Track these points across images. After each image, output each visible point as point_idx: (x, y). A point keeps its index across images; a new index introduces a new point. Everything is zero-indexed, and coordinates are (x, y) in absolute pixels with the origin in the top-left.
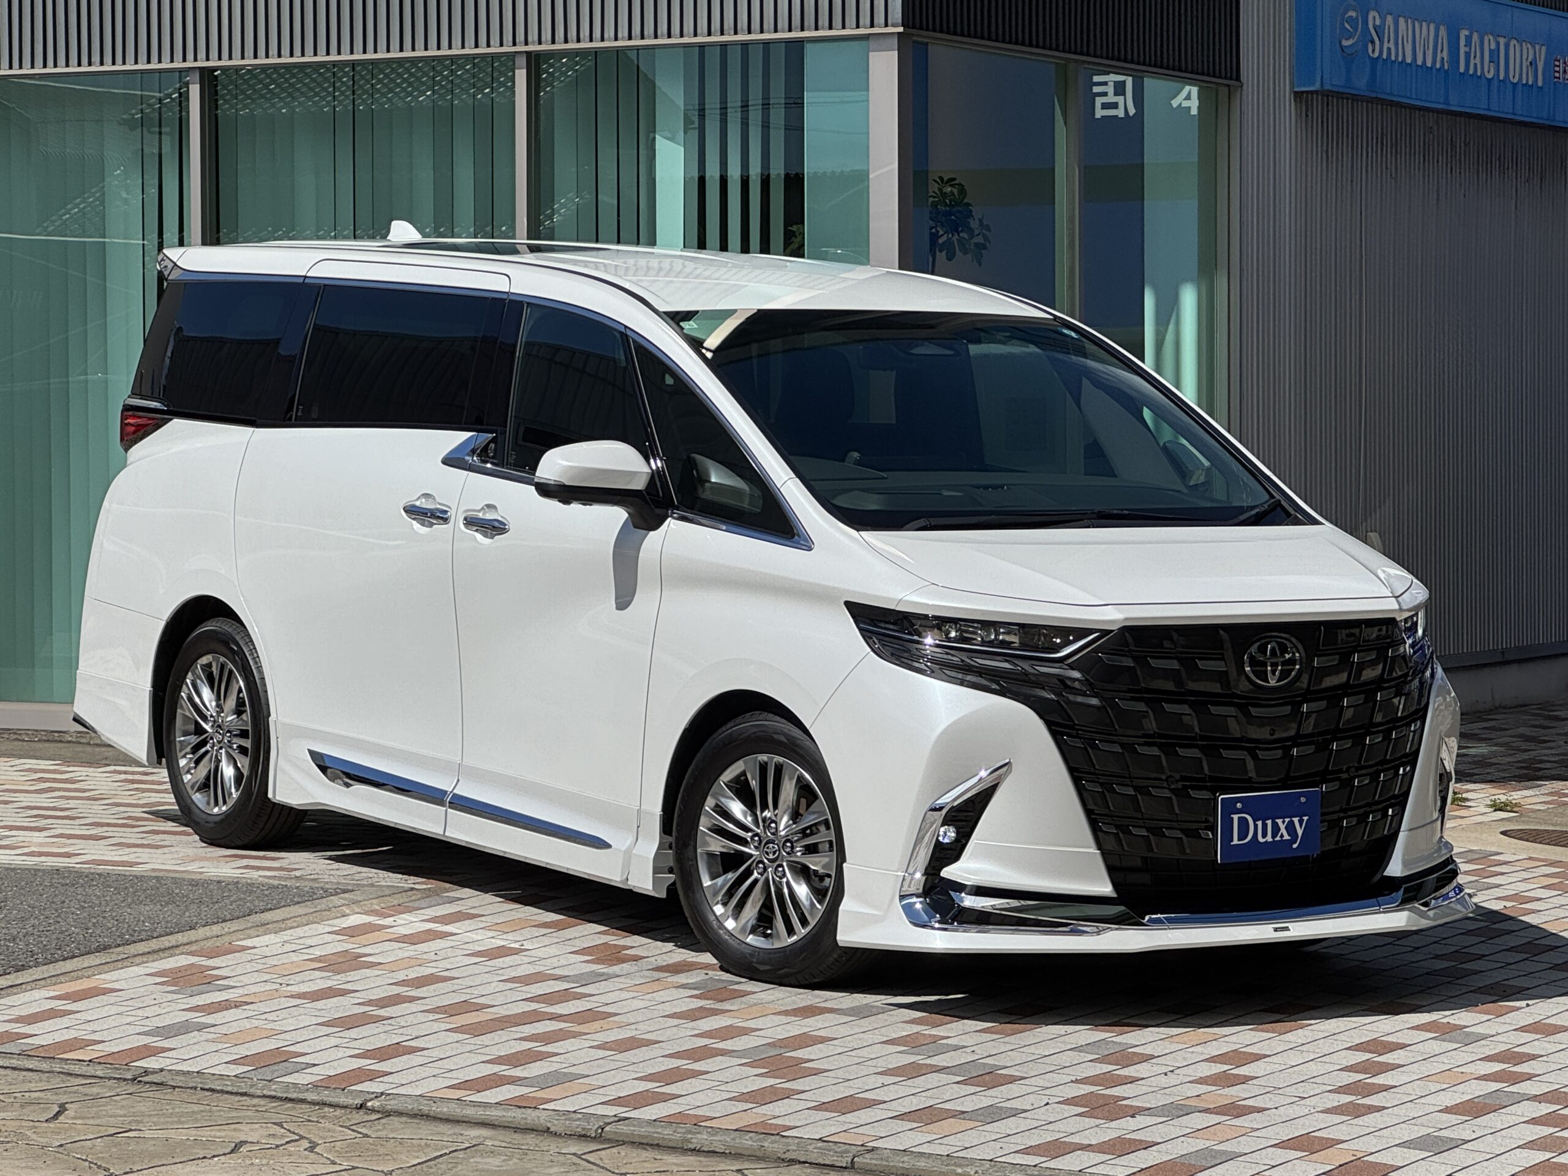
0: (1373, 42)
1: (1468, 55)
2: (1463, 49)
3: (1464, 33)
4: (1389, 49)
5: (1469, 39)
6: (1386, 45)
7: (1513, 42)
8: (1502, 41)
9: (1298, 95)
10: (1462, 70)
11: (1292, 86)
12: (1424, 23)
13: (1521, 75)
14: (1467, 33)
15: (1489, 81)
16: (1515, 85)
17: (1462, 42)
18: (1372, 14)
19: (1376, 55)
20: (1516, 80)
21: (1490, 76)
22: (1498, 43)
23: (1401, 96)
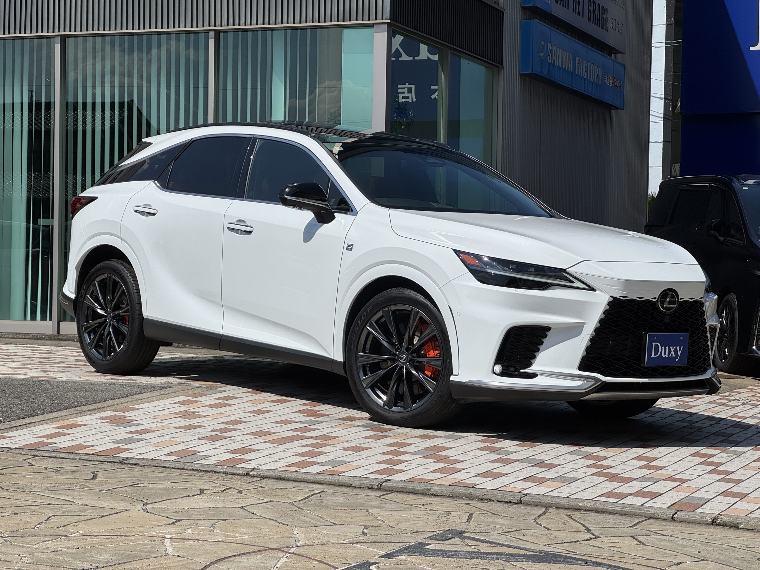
0: (549, 56)
1: (578, 67)
2: (577, 65)
3: (577, 58)
4: (554, 60)
5: (579, 60)
6: (553, 58)
7: (592, 65)
8: (589, 63)
9: (521, 75)
10: (576, 73)
11: (519, 71)
12: (565, 52)
13: (594, 78)
14: (578, 58)
15: (585, 79)
16: (592, 82)
17: (577, 62)
18: (549, 44)
19: (550, 62)
20: (593, 81)
21: (585, 77)
22: (588, 64)
23: (558, 80)
